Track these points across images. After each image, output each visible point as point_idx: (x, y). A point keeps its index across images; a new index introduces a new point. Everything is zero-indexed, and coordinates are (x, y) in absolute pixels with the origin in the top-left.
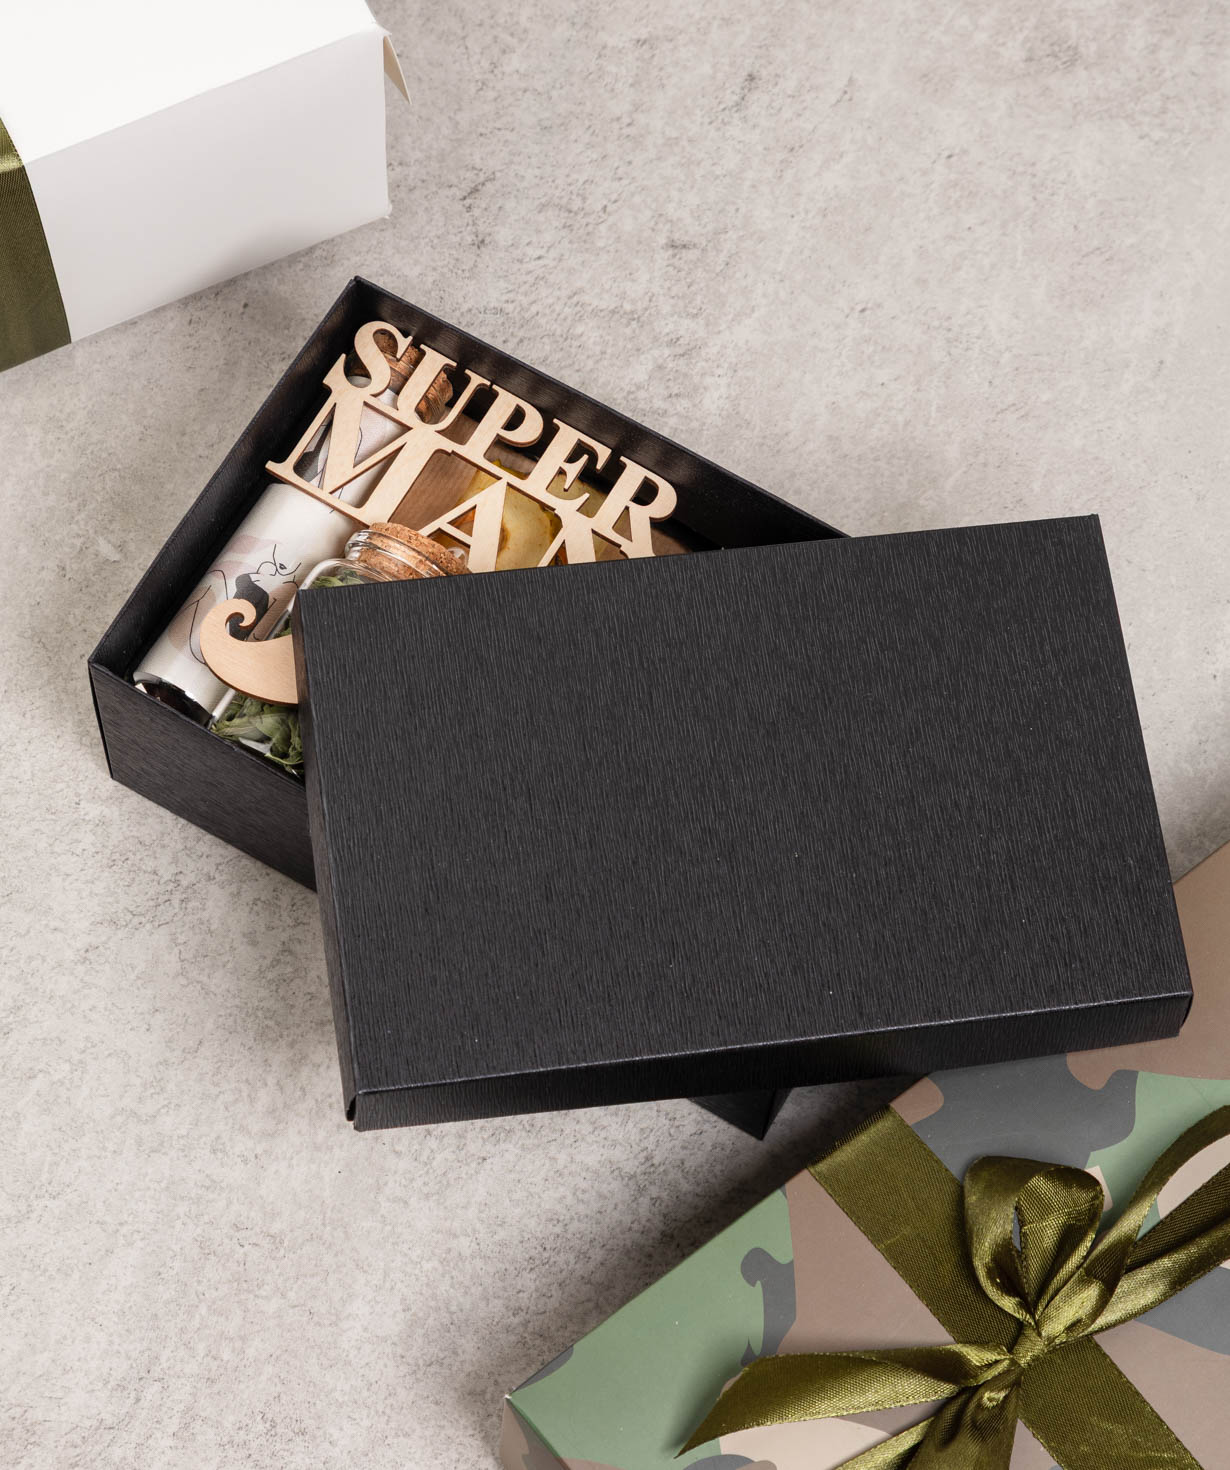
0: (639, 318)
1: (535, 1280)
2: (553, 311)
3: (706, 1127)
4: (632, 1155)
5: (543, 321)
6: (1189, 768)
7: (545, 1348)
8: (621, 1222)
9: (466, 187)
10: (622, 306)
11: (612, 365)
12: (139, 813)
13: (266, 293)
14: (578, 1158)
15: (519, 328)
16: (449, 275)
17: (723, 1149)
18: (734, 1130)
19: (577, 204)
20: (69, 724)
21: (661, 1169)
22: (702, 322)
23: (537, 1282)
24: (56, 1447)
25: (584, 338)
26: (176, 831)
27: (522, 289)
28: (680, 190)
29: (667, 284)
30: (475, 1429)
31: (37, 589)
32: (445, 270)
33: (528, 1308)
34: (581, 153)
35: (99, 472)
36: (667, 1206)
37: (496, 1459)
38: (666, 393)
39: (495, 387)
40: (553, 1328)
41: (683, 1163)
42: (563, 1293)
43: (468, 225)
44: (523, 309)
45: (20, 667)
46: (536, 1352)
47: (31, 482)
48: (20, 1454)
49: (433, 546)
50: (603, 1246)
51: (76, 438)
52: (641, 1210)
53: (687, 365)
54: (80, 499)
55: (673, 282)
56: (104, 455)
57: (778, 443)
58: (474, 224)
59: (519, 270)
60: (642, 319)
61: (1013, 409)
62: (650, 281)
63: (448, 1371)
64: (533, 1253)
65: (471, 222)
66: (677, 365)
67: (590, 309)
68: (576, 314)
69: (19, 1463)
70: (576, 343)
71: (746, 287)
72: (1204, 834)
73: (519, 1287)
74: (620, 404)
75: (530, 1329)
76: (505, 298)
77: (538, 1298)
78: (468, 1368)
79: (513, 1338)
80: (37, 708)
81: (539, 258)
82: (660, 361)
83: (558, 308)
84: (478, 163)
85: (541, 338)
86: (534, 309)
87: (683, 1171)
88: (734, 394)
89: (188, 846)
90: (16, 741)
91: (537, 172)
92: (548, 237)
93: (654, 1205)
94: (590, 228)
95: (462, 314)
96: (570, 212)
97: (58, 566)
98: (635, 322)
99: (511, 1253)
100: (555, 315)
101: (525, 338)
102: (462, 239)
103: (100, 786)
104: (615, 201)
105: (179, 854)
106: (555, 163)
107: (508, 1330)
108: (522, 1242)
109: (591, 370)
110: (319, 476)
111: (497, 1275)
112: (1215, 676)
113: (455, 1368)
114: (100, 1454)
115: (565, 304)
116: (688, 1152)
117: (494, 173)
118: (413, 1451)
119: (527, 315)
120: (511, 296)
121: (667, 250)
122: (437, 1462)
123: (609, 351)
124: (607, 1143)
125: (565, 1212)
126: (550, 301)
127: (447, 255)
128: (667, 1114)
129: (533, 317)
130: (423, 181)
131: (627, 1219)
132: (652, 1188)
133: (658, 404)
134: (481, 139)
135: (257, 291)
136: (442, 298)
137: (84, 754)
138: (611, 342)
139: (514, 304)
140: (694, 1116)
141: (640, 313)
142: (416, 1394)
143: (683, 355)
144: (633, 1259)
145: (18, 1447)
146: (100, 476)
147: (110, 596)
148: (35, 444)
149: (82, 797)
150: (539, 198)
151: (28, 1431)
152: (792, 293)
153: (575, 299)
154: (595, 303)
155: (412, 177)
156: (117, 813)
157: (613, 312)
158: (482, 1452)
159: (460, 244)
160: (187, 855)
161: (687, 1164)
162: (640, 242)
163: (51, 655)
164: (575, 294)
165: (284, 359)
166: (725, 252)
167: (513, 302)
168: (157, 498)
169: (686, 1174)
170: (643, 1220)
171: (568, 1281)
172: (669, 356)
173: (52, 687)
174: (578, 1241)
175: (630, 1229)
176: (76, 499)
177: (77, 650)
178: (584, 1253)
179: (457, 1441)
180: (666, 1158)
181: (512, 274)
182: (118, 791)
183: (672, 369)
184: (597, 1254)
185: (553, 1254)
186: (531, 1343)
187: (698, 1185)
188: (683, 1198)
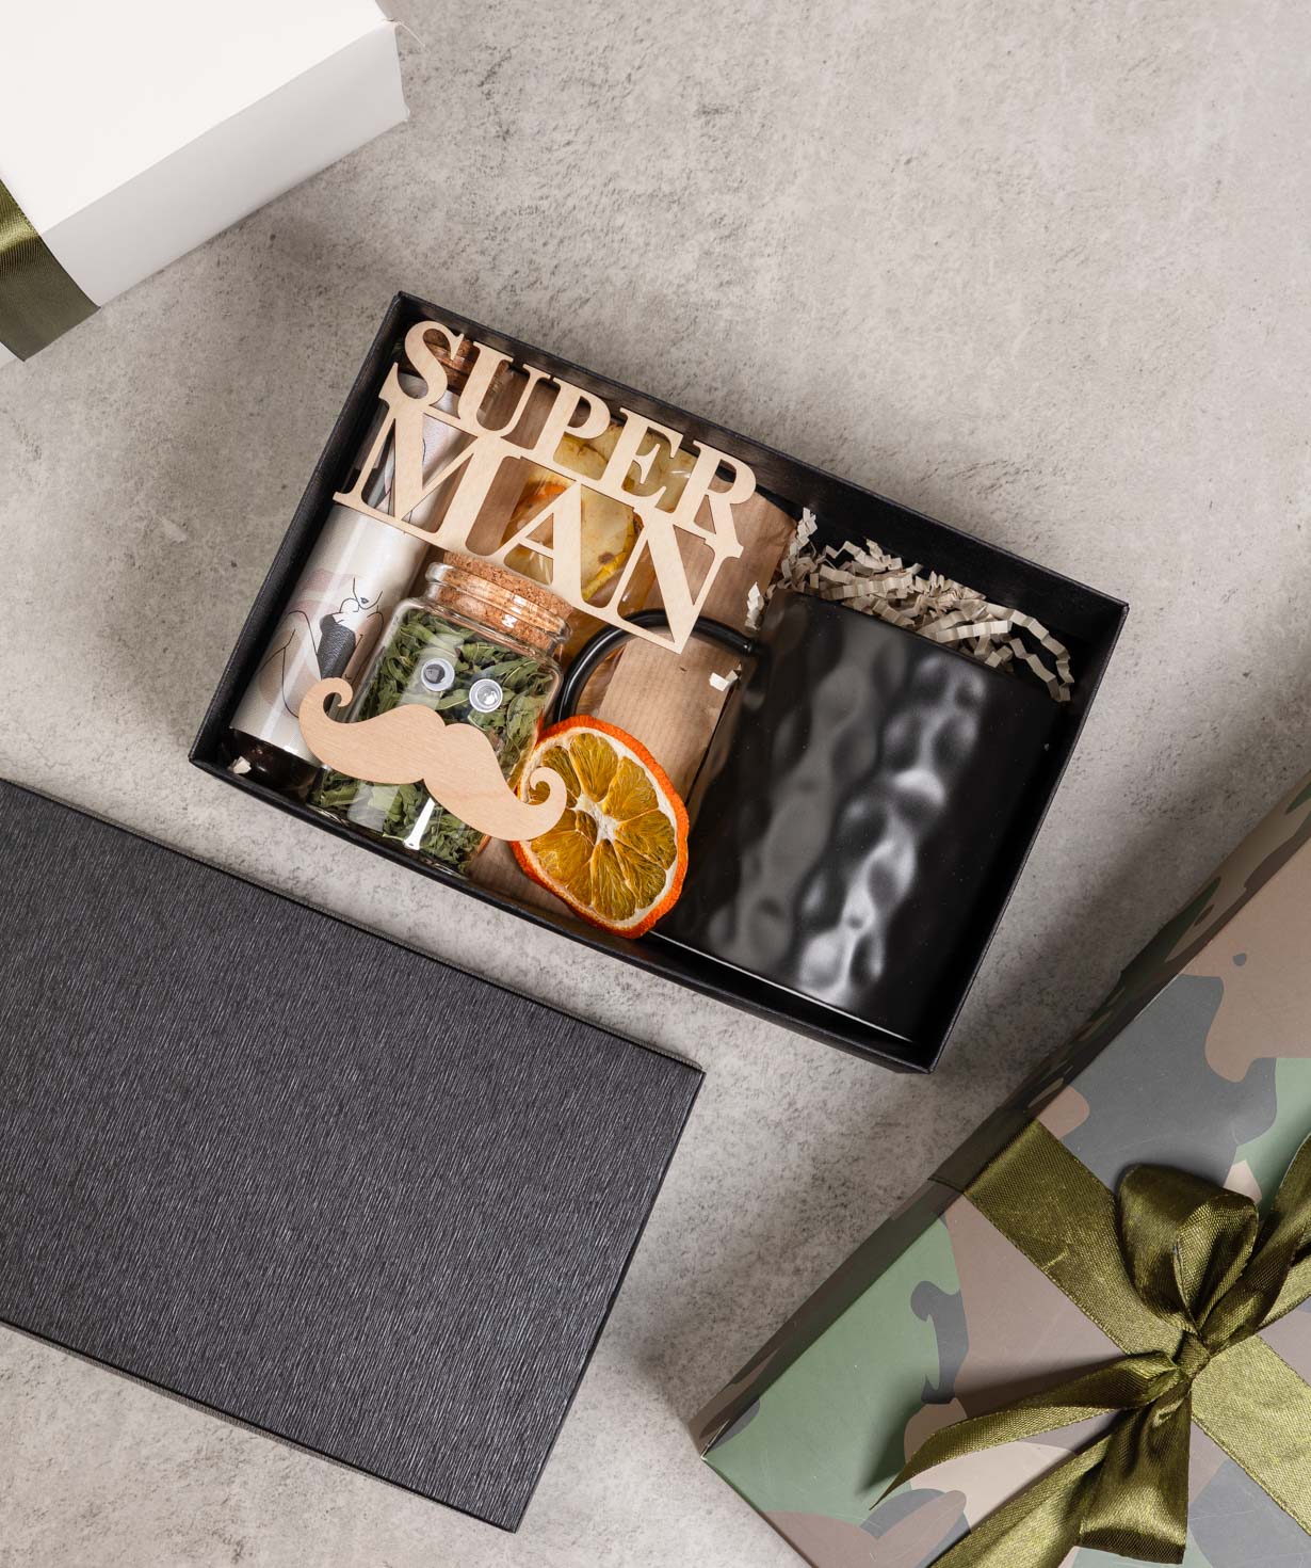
0: (679, 200)
1: (697, 1239)
2: (591, 203)
3: (843, 1065)
4: (776, 1103)
5: (580, 215)
6: (1282, 630)
7: (714, 1305)
8: (772, 1171)
9: (483, 69)
10: (660, 189)
11: (658, 257)
12: (246, 811)
13: (292, 219)
14: (724, 1113)
15: (558, 227)
16: (477, 175)
17: (862, 1085)
19: (598, 79)
20: (163, 725)
21: (806, 1112)
22: (745, 196)
23: (699, 1241)
24: (266, 1462)
25: (625, 230)
26: (287, 824)
27: (555, 182)
28: (705, 46)
29: (704, 157)
30: (658, 1393)
31: (109, 582)
32: (473, 170)
33: (694, 1268)
34: (597, 14)
35: (151, 445)
36: (815, 1150)
37: (681, 1419)
38: (717, 282)
39: (555, 380)
40: (720, 1285)
41: (825, 1105)
42: (726, 1249)
43: (489, 114)
44: (558, 205)
45: (105, 670)
46: (706, 1311)
47: (84, 465)
48: (233, 1473)
50: (758, 1197)
51: (121, 409)
52: (790, 1157)
53: (734, 247)
54: (136, 478)
55: (710, 153)
56: (153, 425)
57: (837, 324)
58: (496, 113)
59: (549, 159)
60: (682, 201)
61: (1071, 255)
62: (685, 155)
63: (625, 1340)
64: (692, 1213)
65: (492, 111)
66: (725, 248)
67: (628, 195)
68: (614, 203)
69: (233, 1482)
70: (618, 237)
71: (786, 150)
72: (1302, 699)
73: (683, 1248)
74: (671, 300)
75: (699, 1289)
76: (539, 194)
77: (702, 1257)
78: (644, 1334)
79: (683, 1300)
80: (130, 712)
81: (568, 143)
82: (706, 246)
83: (594, 199)
84: (491, 41)
85: (582, 235)
86: (570, 203)
87: (826, 1112)
88: (785, 274)
90: (112, 749)
91: (554, 43)
92: (574, 119)
93: (802, 1150)
94: (617, 102)
95: (497, 219)
96: (594, 85)
97: (125, 555)
98: (675, 206)
99: (673, 1216)
100: (592, 209)
101: (565, 238)
102: (486, 132)
103: (204, 787)
104: (639, 68)
105: (295, 849)
106: (571, 31)
107: (678, 1292)
108: (680, 1204)
109: (637, 266)
110: (387, 495)
111: (660, 1240)
112: (1299, 527)
113: (632, 1336)
115: (602, 193)
116: (829, 1093)
117: (509, 50)
119: (564, 211)
120: (545, 190)
121: (699, 118)
122: (627, 1430)
123: (653, 241)
124: (750, 1093)
125: (718, 1168)
126: (586, 191)
127: (473, 152)
128: (805, 1056)
129: (570, 213)
130: (437, 69)
131: (778, 1168)
132: (799, 1133)
133: (710, 295)
134: (492, 12)
135: (282, 219)
136: (474, 203)
138: (654, 232)
139: (549, 200)
141: (679, 194)
143: (729, 236)
144: (788, 1206)
145: (230, 1467)
146: (152, 449)
148: (80, 423)
150: (560, 74)
151: (236, 1450)
152: (834, 150)
153: (611, 187)
154: (632, 187)
155: (424, 65)
156: (225, 814)
157: (652, 196)
158: (668, 1415)
159: (484, 138)
160: (302, 849)
161: (830, 1105)
162: (670, 112)
163: (133, 652)
164: (610, 181)
165: (321, 293)
166: (759, 113)
167: (547, 197)
168: (215, 467)
169: (829, 1115)
170: (794, 1167)
171: (728, 1237)
172: (715, 239)
173: (140, 687)
174: (733, 1196)
175: (782, 1177)
176: (132, 478)
177: (160, 644)
178: (741, 1207)
179: (643, 1407)
180: (809, 1102)
181: (543, 165)
182: (223, 790)
183: (720, 253)
184: (754, 1206)
185: (711, 1211)
186: (701, 1303)
187: (842, 1124)
188: (829, 1140)
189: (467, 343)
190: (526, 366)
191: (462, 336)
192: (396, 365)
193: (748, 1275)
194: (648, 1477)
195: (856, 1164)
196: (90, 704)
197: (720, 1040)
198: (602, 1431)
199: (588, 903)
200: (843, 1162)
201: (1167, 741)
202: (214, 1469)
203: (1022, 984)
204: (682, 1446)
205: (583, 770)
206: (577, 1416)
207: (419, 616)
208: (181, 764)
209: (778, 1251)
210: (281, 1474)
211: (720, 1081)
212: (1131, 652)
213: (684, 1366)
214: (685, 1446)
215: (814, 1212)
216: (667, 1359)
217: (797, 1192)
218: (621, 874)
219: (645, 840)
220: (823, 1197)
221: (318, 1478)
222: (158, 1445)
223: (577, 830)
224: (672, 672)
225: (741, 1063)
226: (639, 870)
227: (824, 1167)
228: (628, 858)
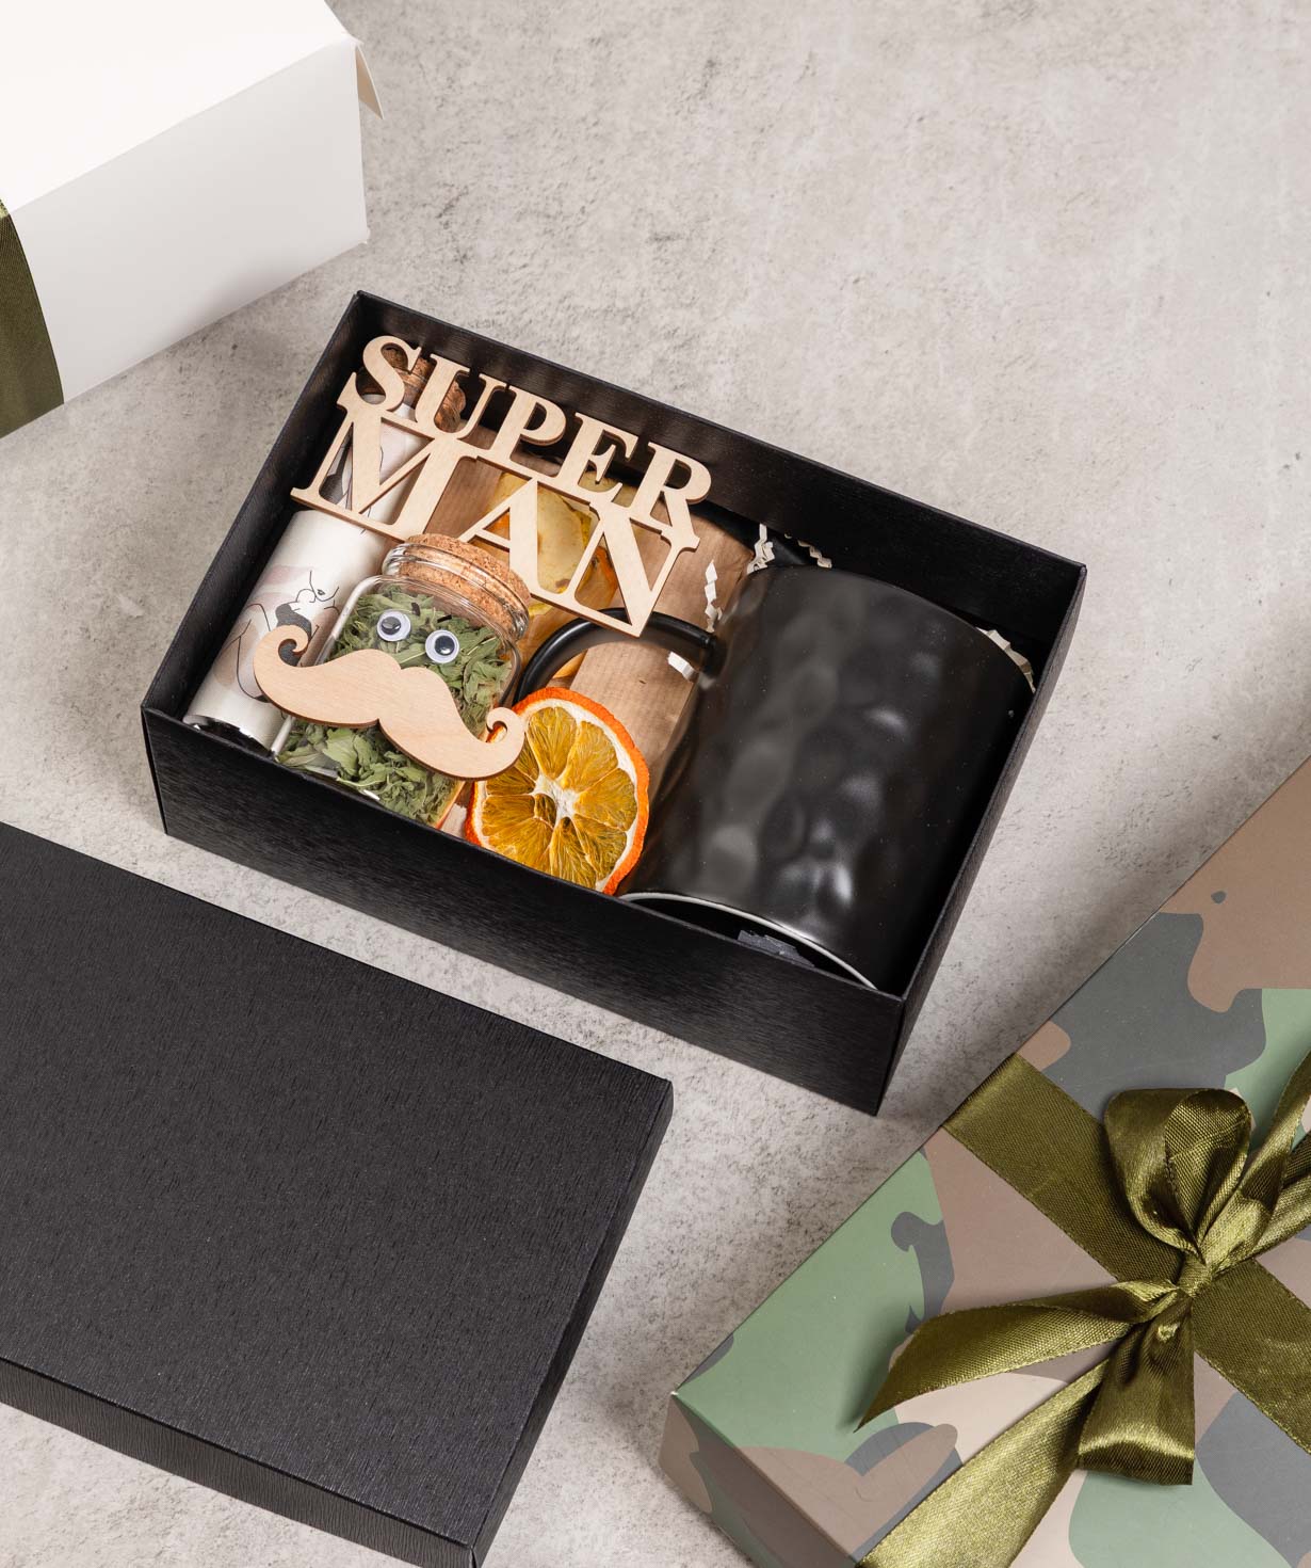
0: (633, 313)
1: (667, 1285)
2: (546, 317)
3: (817, 1110)
4: (747, 1148)
5: (537, 328)
6: (1249, 696)
7: (687, 1351)
8: (745, 1215)
9: (440, 204)
10: (614, 304)
12: (198, 866)
13: (254, 332)
14: (693, 1157)
15: (515, 339)
16: (436, 293)
17: (837, 1130)
18: (846, 1110)
19: (554, 208)
20: (115, 785)
21: (779, 1157)
22: (697, 311)
23: (669, 1286)
24: (204, 1512)
25: (581, 341)
26: (239, 878)
27: (512, 299)
28: (656, 183)
29: (657, 278)
30: (628, 1442)
31: (64, 654)
32: (431, 289)
33: (664, 1313)
34: (551, 157)
35: (110, 530)
36: (789, 1194)
37: (653, 1469)
38: (672, 386)
39: (511, 388)
40: (692, 1331)
41: (799, 1150)
42: (697, 1293)
43: (447, 242)
44: (515, 319)
45: (56, 734)
46: (678, 1356)
47: (42, 548)
48: (168, 1524)
49: (475, 551)
50: (731, 1242)
51: (82, 498)
52: (763, 1201)
53: (688, 355)
54: (94, 559)
55: (662, 275)
56: (112, 512)
57: (790, 422)
58: (454, 240)
59: (506, 280)
60: (637, 315)
61: (1020, 361)
62: (639, 276)
63: (592, 1387)
64: (662, 1258)
65: (450, 238)
66: (678, 356)
67: (583, 311)
68: (570, 317)
69: (168, 1533)
70: (572, 347)
71: (736, 272)
72: (1273, 760)
73: (652, 1293)
75: (670, 1334)
76: (495, 310)
77: (673, 1302)
78: (611, 1380)
79: (652, 1345)
80: (80, 773)
81: (524, 266)
82: (661, 354)
83: (550, 314)
84: (449, 179)
85: (538, 345)
86: (526, 317)
87: (800, 1157)
88: (739, 379)
89: (254, 892)
90: (63, 808)
91: (510, 181)
92: (530, 245)
93: (776, 1194)
94: (571, 231)
96: (548, 217)
97: (81, 628)
98: (629, 319)
99: (639, 1260)
100: (548, 322)
102: (443, 256)
103: (154, 843)
104: (593, 201)
105: (246, 902)
106: (526, 171)
107: (647, 1337)
108: (648, 1248)
110: (345, 497)
111: (627, 1284)
112: (1260, 602)
113: (598, 1383)
114: (250, 1514)
115: (557, 309)
116: (803, 1137)
117: (466, 187)
118: (567, 1471)
119: (520, 324)
120: (502, 307)
121: (651, 244)
122: (594, 1479)
123: (608, 350)
124: (720, 1138)
125: (688, 1212)
126: (541, 307)
127: (431, 273)
128: (776, 1102)
129: (526, 325)
130: (397, 203)
131: (751, 1212)
132: (771, 1177)
134: (449, 154)
135: (244, 332)
137: (134, 814)
138: (609, 342)
139: (506, 315)
140: (803, 1101)
141: (633, 309)
142: (563, 1414)
143: (682, 346)
144: (762, 1251)
145: (165, 1517)
146: (111, 533)
147: (138, 652)
148: (40, 509)
149: (138, 857)
150: (515, 207)
151: (173, 1499)
152: (783, 272)
153: (566, 303)
154: (587, 304)
155: (384, 200)
156: (176, 869)
157: (606, 311)
158: (639, 1464)
159: (442, 262)
160: (254, 902)
161: (803, 1150)
162: (623, 239)
163: (87, 718)
164: (565, 298)
165: (281, 396)
166: (710, 240)
167: (504, 313)
168: (173, 549)
169: (803, 1160)
170: (768, 1210)
171: (700, 1282)
172: (669, 348)
173: (92, 749)
174: (705, 1240)
175: (755, 1221)
176: (90, 559)
177: (113, 711)
178: (713, 1251)
179: (611, 1456)
180: (782, 1146)
181: (499, 286)
182: (174, 845)
183: (674, 361)
184: (726, 1251)
185: (681, 1256)
186: (671, 1348)
187: (818, 1169)
188: (805, 1184)
189: (424, 356)
190: (482, 376)
191: (419, 349)
192: (354, 375)
193: (722, 1321)
194: (618, 1528)
195: (832, 1208)
196: (40, 766)
197: (687, 1086)
198: (567, 1481)
200: (819, 1206)
201: (1139, 799)
202: (148, 1520)
203: (1002, 1031)
204: (653, 1496)
205: (542, 752)
206: (540, 1465)
207: (378, 588)
208: (132, 822)
209: (753, 1296)
210: (222, 1524)
211: (688, 1126)
212: (1097, 717)
213: (655, 1414)
214: (657, 1496)
215: (790, 1256)
216: (636, 1406)
217: (772, 1236)
218: (581, 853)
220: (800, 1242)
221: (260, 1529)
222: (89, 1494)
223: (536, 816)
224: (631, 684)
225: (710, 1109)
227: (799, 1212)
228: (589, 833)
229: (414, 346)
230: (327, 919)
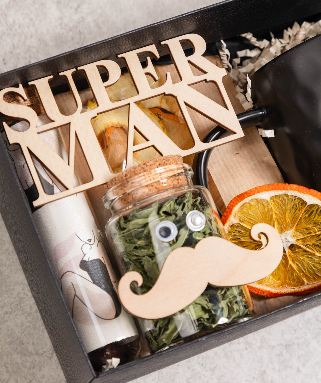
189: (26, 86)
190: (61, 74)
191: (21, 85)
192: (4, 123)
199: (303, 284)
207: (122, 222)
218: (311, 254)
219: (311, 226)
224: (234, 159)
226: (318, 243)
228: (309, 243)
229: (17, 86)
230: (178, 373)
